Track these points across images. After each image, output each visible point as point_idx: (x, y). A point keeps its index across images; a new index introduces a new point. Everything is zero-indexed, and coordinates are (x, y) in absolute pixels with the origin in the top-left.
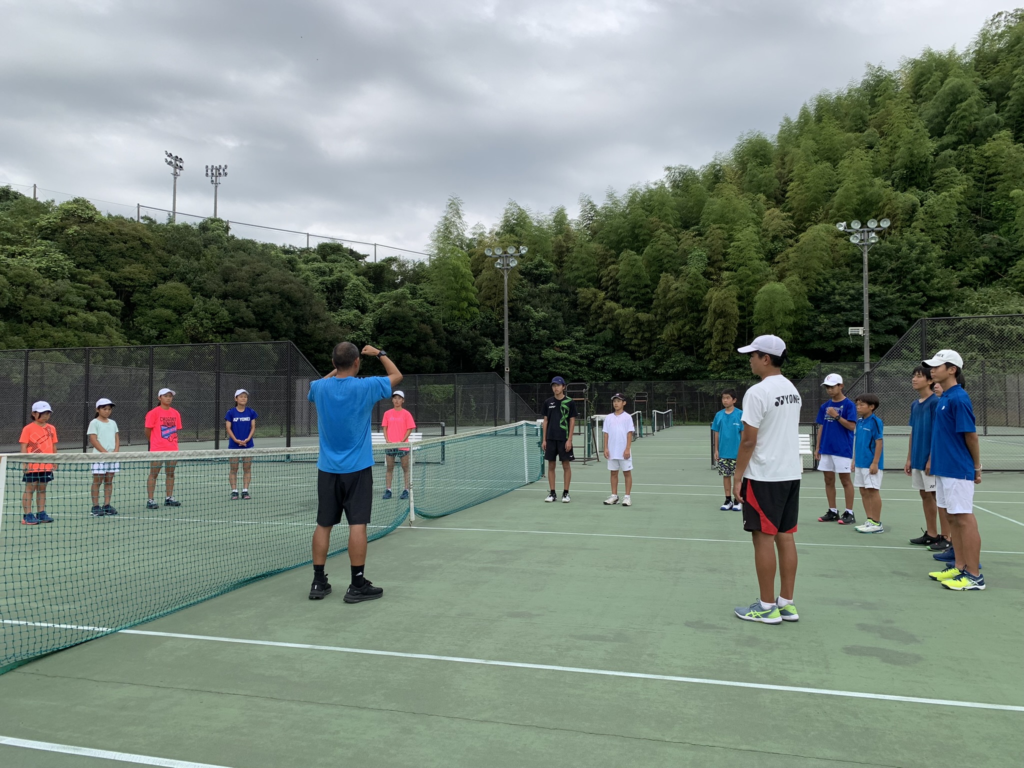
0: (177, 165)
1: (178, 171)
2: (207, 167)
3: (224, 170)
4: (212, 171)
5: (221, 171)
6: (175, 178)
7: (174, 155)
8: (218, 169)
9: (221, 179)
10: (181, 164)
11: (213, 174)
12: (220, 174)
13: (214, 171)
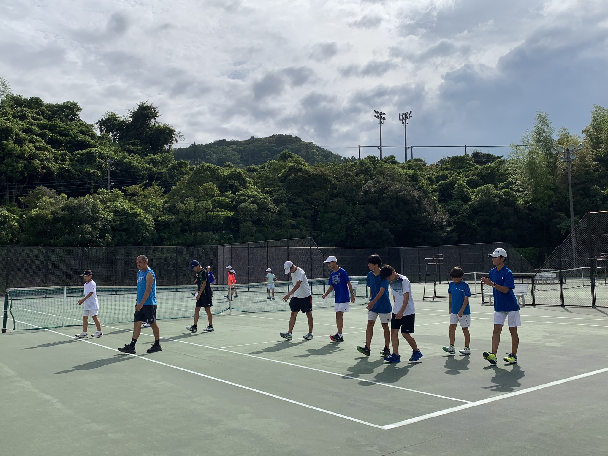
0: (382, 117)
1: (382, 120)
2: (400, 114)
3: (409, 115)
4: (403, 116)
5: (408, 115)
6: (381, 126)
7: (379, 112)
8: (406, 115)
9: (408, 121)
10: (384, 116)
11: (403, 118)
12: (407, 117)
13: (404, 116)
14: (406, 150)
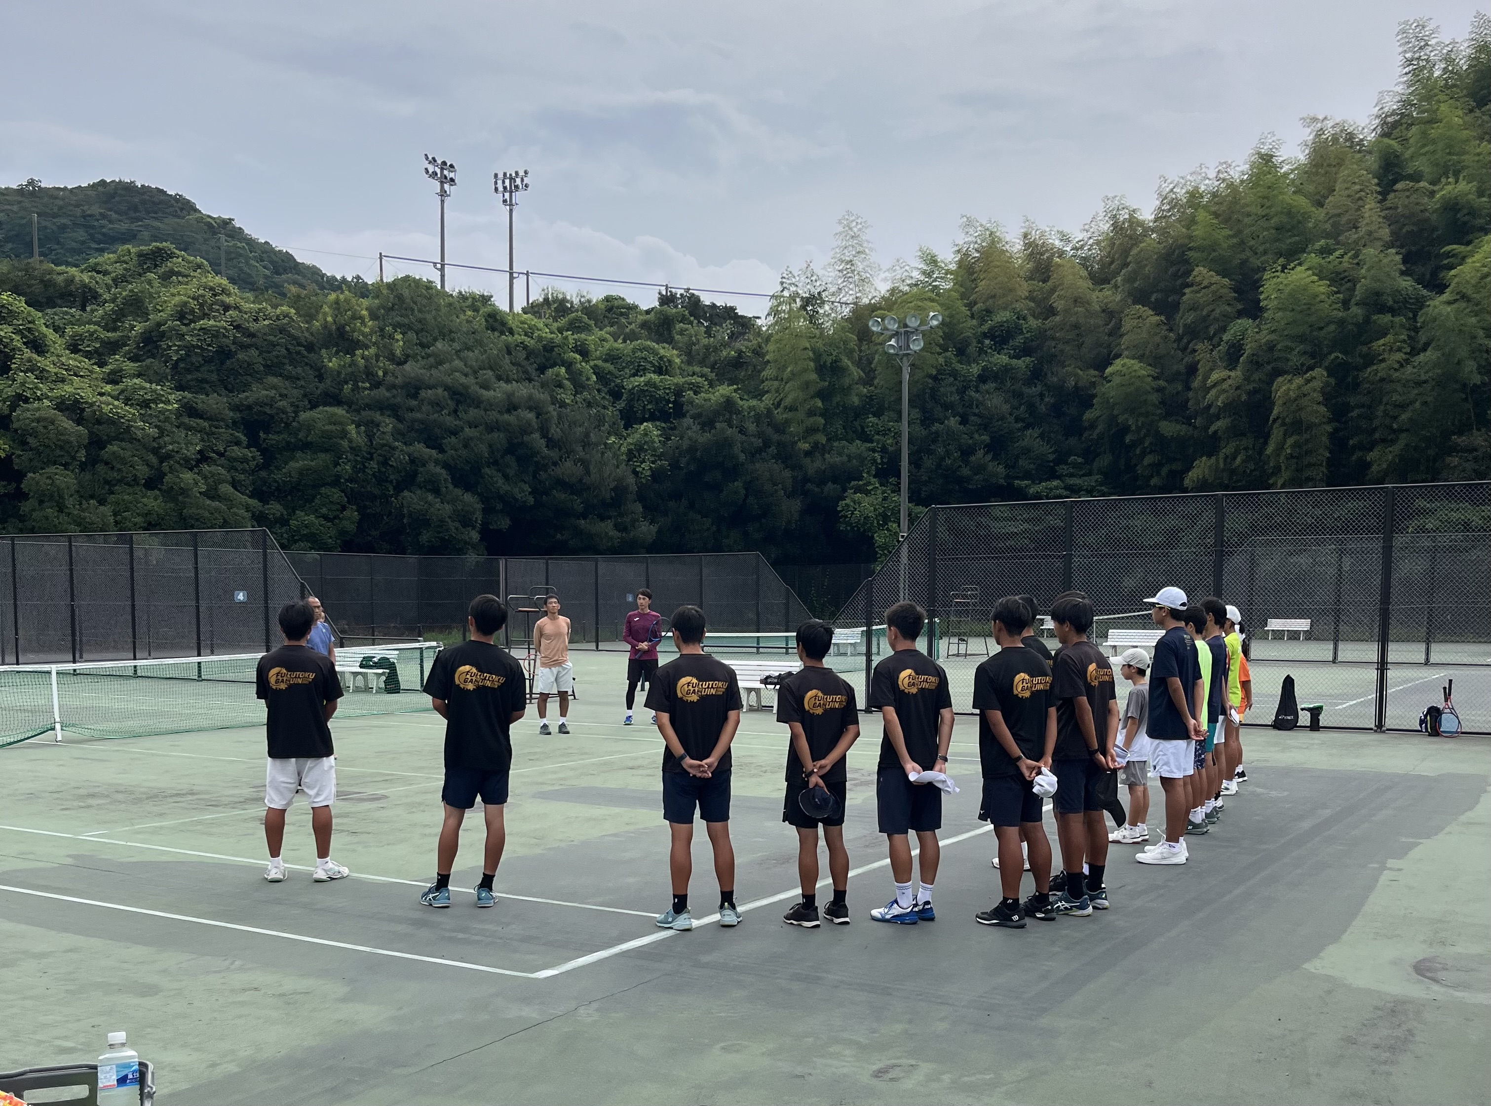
0: (446, 177)
1: (446, 186)
2: (496, 176)
3: (522, 180)
4: (504, 182)
5: (518, 181)
6: (442, 201)
7: (439, 161)
8: (512, 179)
9: (518, 196)
10: (452, 175)
11: (505, 188)
12: (517, 187)
13: (507, 182)
14: (512, 278)
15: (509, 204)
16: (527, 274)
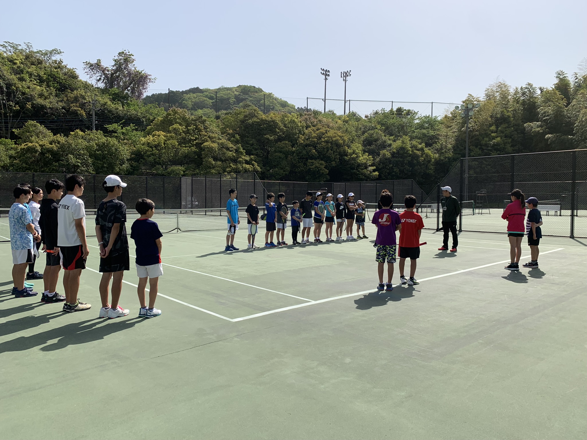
0: (327, 74)
1: (327, 77)
2: (341, 73)
3: (349, 73)
4: (344, 74)
6: (326, 81)
7: (325, 70)
9: (348, 78)
14: (345, 102)
15: (345, 81)
16: (350, 101)
